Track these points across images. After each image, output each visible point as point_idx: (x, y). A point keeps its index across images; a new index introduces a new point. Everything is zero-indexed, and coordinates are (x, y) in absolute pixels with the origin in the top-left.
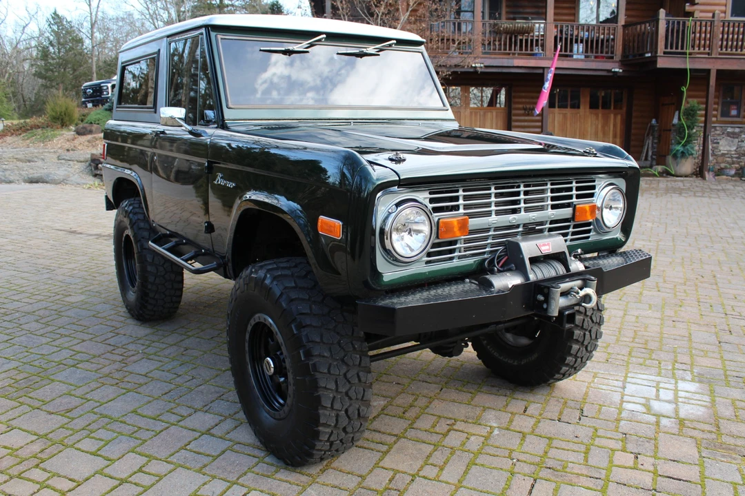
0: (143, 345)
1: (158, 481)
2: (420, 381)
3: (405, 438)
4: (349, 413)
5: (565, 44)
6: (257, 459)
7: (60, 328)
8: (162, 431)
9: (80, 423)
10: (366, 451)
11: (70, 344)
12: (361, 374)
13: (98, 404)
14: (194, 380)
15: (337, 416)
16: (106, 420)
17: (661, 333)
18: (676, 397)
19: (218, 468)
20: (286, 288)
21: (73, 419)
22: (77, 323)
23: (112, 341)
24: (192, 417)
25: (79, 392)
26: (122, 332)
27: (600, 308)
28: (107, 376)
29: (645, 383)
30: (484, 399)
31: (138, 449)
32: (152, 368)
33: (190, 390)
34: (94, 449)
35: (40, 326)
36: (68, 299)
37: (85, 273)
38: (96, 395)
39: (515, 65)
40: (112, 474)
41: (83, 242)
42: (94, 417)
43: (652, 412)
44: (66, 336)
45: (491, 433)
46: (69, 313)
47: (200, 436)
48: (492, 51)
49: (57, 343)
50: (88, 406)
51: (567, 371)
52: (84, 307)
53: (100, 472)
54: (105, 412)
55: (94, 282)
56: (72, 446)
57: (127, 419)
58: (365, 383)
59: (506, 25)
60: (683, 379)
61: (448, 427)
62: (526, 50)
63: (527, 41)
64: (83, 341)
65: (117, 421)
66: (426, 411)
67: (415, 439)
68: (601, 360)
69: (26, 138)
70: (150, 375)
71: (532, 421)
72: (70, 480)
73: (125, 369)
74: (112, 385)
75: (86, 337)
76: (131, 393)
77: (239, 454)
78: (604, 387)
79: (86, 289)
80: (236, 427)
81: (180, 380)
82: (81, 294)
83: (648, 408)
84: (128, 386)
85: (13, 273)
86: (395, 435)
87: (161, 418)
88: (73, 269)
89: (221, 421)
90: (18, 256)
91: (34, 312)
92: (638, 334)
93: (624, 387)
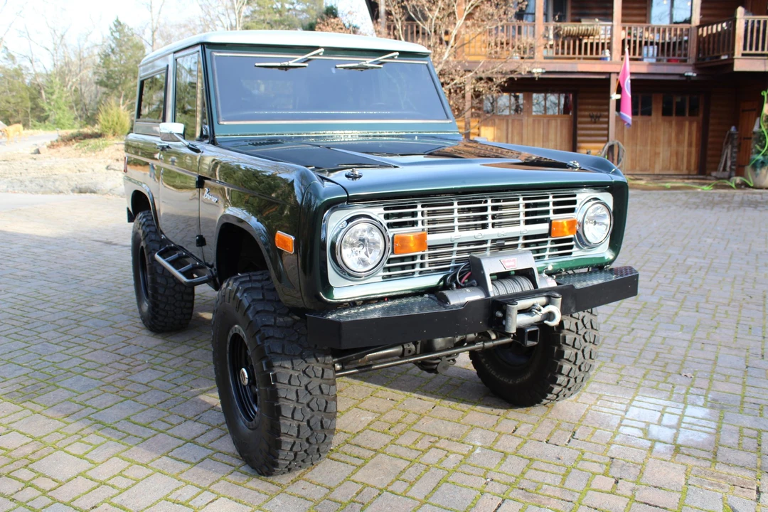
0: (151, 355)
1: (133, 485)
4: (311, 424)
5: (634, 47)
6: (233, 468)
7: (76, 337)
10: (342, 464)
11: (83, 352)
12: (324, 386)
13: (95, 410)
14: (192, 390)
15: (299, 426)
16: (99, 426)
17: (685, 356)
18: (680, 422)
20: (254, 300)
22: (93, 333)
23: (122, 351)
24: (180, 426)
25: (81, 398)
26: (134, 342)
28: (110, 384)
29: (652, 407)
30: (475, 417)
31: (123, 455)
32: (155, 377)
33: (186, 400)
34: (81, 452)
35: (58, 334)
37: (111, 284)
38: (95, 403)
39: (579, 70)
41: (116, 253)
42: (88, 423)
43: (649, 437)
44: (80, 345)
46: (89, 323)
47: (184, 444)
48: (555, 55)
49: (69, 352)
51: (560, 391)
52: (103, 317)
54: (100, 419)
55: (118, 293)
56: (62, 449)
57: (119, 426)
58: (328, 395)
59: (569, 28)
60: (694, 405)
62: (591, 53)
63: (592, 44)
64: (95, 350)
69: (79, 147)
70: (150, 384)
71: (518, 441)
72: (54, 480)
73: (128, 378)
74: (113, 393)
75: (98, 346)
76: (129, 401)
77: (217, 463)
78: (605, 410)
79: (110, 299)
80: (221, 437)
81: (178, 390)
82: (103, 304)
83: (646, 432)
84: (128, 394)
85: (43, 282)
86: (375, 450)
87: (152, 425)
88: (101, 280)
89: (208, 430)
90: (52, 267)
91: (55, 321)
92: (660, 356)
93: (626, 411)
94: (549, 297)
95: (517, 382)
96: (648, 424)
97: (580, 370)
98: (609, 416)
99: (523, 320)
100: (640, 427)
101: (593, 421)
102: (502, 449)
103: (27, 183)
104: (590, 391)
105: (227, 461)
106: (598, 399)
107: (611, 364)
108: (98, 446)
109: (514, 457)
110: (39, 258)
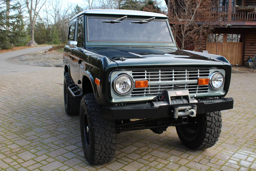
0: (66, 122)
1: (48, 164)
2: (154, 143)
3: (136, 161)
4: (106, 147)
6: (82, 161)
7: (42, 115)
8: (57, 149)
9: (34, 144)
10: (120, 163)
11: (43, 120)
12: (111, 133)
13: (42, 139)
14: (76, 135)
15: (101, 147)
16: (42, 144)
18: (255, 160)
19: (69, 162)
20: (89, 102)
21: (32, 143)
22: (49, 114)
23: (56, 121)
24: (69, 146)
25: (38, 135)
26: (61, 118)
27: (220, 120)
28: (49, 131)
29: (243, 154)
30: (174, 152)
31: (47, 154)
32: (65, 130)
33: (73, 138)
34: (34, 152)
35: (37, 114)
36: (49, 106)
37: (59, 98)
38: (43, 137)
39: (246, 25)
40: (36, 160)
42: (39, 143)
43: (239, 165)
44: (43, 118)
45: (169, 163)
46: (48, 111)
47: (68, 152)
48: (236, 19)
49: (39, 120)
50: (39, 139)
51: (206, 144)
52: (53, 109)
53: (33, 159)
54: (43, 142)
55: (61, 101)
56: (28, 151)
57: (49, 145)
58: (113, 137)
59: (242, 8)
61: (154, 160)
62: (251, 18)
63: (251, 14)
64: (48, 120)
65: (45, 145)
66: (149, 153)
67: (140, 162)
68: (231, 143)
70: (63, 132)
72: (23, 160)
73: (56, 130)
74: (49, 134)
75: (49, 118)
76: (54, 137)
77: (77, 159)
79: (57, 103)
80: (81, 151)
81: (72, 135)
82: (54, 105)
83: (239, 163)
84: (54, 135)
85: (37, 96)
86: (133, 160)
87: (59, 145)
88: (56, 97)
89: (78, 148)
90: (41, 91)
91: (37, 109)
92: (255, 135)
93: (234, 154)
94: (192, 106)
95: (191, 140)
96: (241, 160)
97: (213, 137)
98: (226, 156)
99: (181, 114)
100: (237, 160)
101: (219, 157)
102: (180, 163)
103: (40, 63)
104: (222, 146)
105: (81, 159)
106: (223, 149)
107: (234, 137)
108: (40, 150)
109: (184, 167)
110: (37, 88)
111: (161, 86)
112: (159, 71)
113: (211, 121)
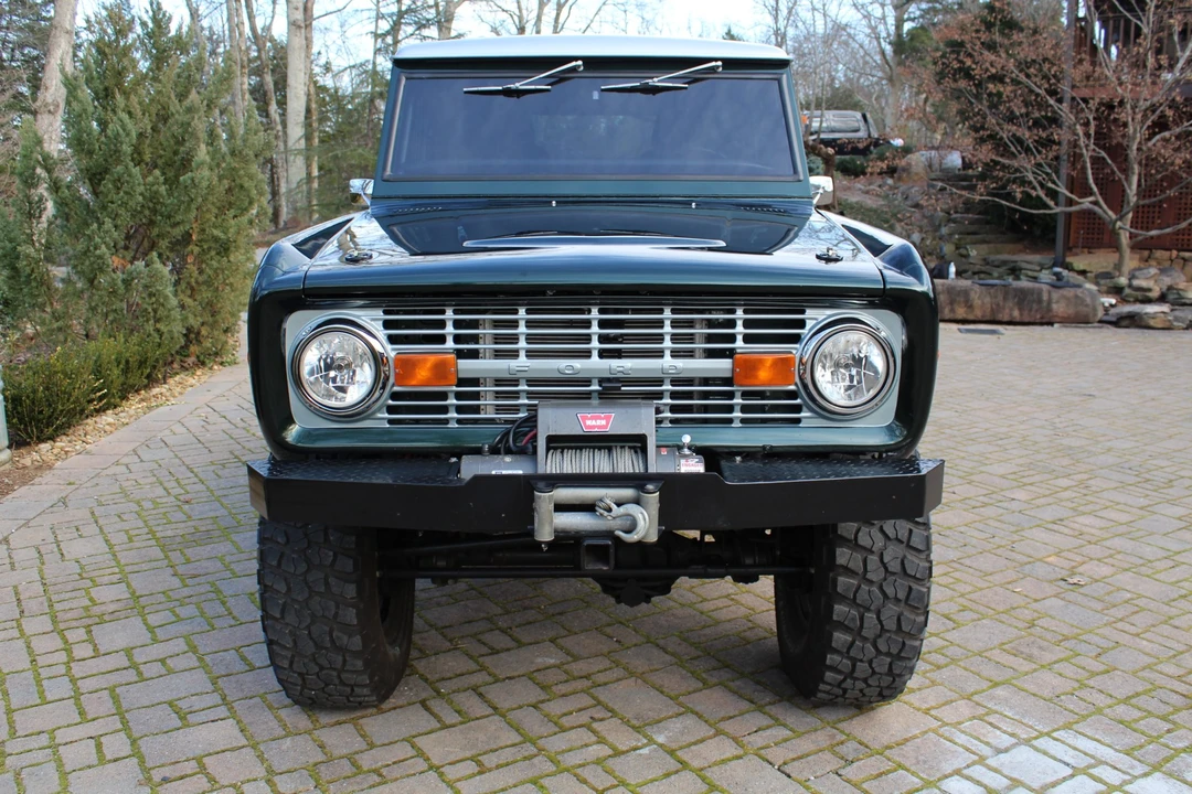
1: (161, 676)
2: (657, 645)
3: (503, 716)
4: (314, 636)
8: (246, 623)
9: (185, 592)
10: (427, 716)
13: (230, 576)
15: (294, 635)
16: (212, 596)
19: (238, 681)
21: (186, 586)
27: (910, 572)
31: (193, 637)
34: (158, 624)
38: (241, 566)
40: (135, 656)
42: (206, 589)
45: (637, 749)
50: (219, 576)
53: (129, 651)
54: (223, 587)
56: (144, 615)
57: (231, 602)
61: (587, 721)
65: (220, 599)
66: (593, 690)
67: (515, 722)
68: (1047, 693)
71: (730, 753)
78: (963, 739)
96: (1017, 784)
97: (877, 649)
98: (955, 752)
99: (571, 521)
100: (994, 785)
101: (911, 754)
102: (687, 757)
104: (980, 700)
106: (974, 718)
107: (1089, 662)
108: (182, 620)
109: (691, 776)
111: (531, 382)
112: (516, 312)
113: (861, 571)
